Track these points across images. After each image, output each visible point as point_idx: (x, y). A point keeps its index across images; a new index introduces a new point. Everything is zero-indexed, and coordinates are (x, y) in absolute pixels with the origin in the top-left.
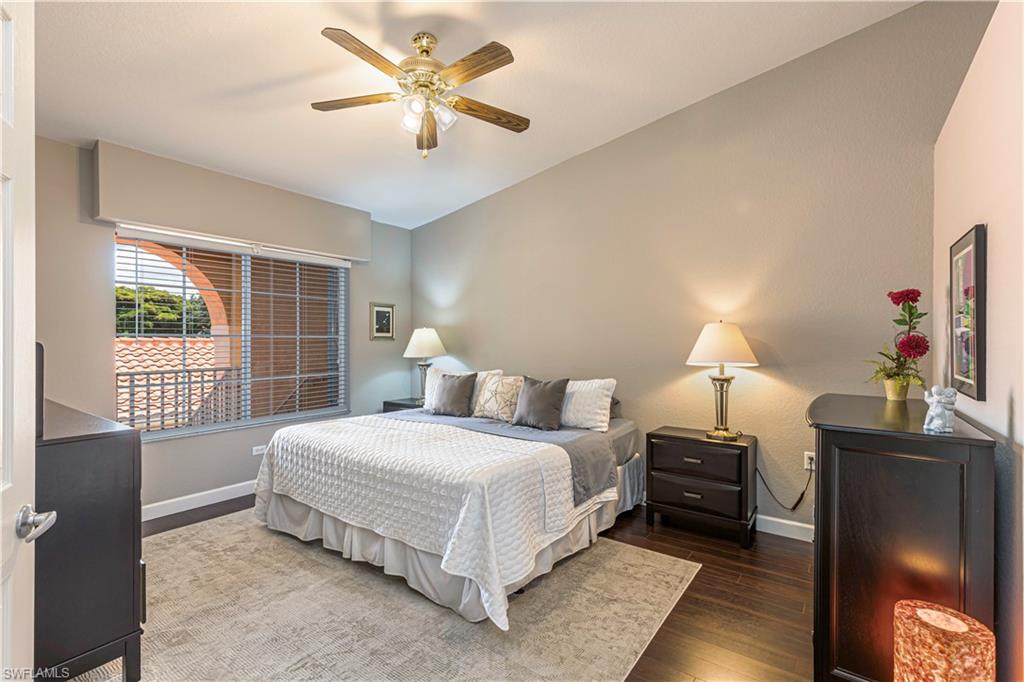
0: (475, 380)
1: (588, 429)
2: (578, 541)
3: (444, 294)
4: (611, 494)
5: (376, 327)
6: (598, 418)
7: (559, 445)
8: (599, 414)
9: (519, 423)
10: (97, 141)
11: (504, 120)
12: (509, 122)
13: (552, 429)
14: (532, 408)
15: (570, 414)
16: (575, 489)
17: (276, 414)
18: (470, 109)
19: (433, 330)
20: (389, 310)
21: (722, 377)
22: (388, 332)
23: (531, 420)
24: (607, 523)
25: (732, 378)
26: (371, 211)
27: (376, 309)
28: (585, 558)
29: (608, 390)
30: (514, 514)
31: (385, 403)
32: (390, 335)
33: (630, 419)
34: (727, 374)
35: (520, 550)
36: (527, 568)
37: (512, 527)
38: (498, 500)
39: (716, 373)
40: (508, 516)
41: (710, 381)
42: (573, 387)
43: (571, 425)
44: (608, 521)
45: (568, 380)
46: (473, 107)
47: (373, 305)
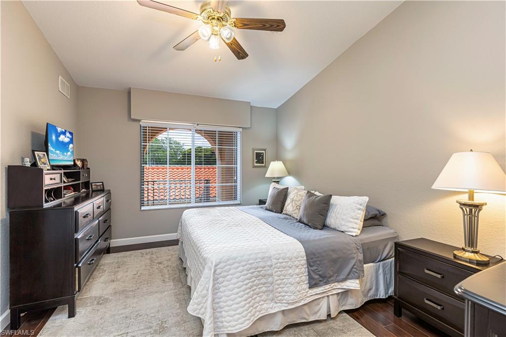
0: (287, 191)
1: (342, 232)
2: (316, 313)
3: (289, 142)
4: (353, 284)
5: (255, 161)
6: (350, 225)
7: (301, 242)
8: (351, 222)
9: (300, 221)
10: (130, 88)
11: (268, 25)
12: (272, 26)
13: (315, 228)
14: (306, 212)
15: (332, 219)
16: (309, 274)
17: (204, 202)
18: (245, 25)
19: (281, 162)
20: (264, 152)
21: (470, 202)
22: (263, 163)
23: (305, 220)
24: (352, 304)
25: (482, 205)
26: (251, 101)
27: (256, 151)
28: (320, 327)
29: (361, 205)
30: (236, 285)
31: (260, 200)
32: (264, 165)
33: (391, 229)
34: (477, 201)
35: (238, 311)
36: (241, 326)
37: (233, 294)
38: (226, 274)
39: (465, 199)
40: (231, 286)
41: (459, 205)
42: (335, 199)
43: (332, 227)
44: (353, 303)
45: (331, 196)
46: (245, 23)
47: (254, 150)
